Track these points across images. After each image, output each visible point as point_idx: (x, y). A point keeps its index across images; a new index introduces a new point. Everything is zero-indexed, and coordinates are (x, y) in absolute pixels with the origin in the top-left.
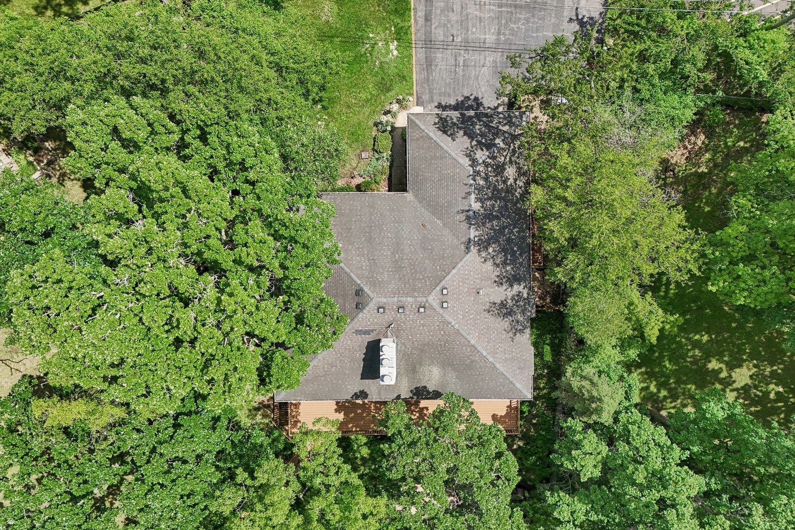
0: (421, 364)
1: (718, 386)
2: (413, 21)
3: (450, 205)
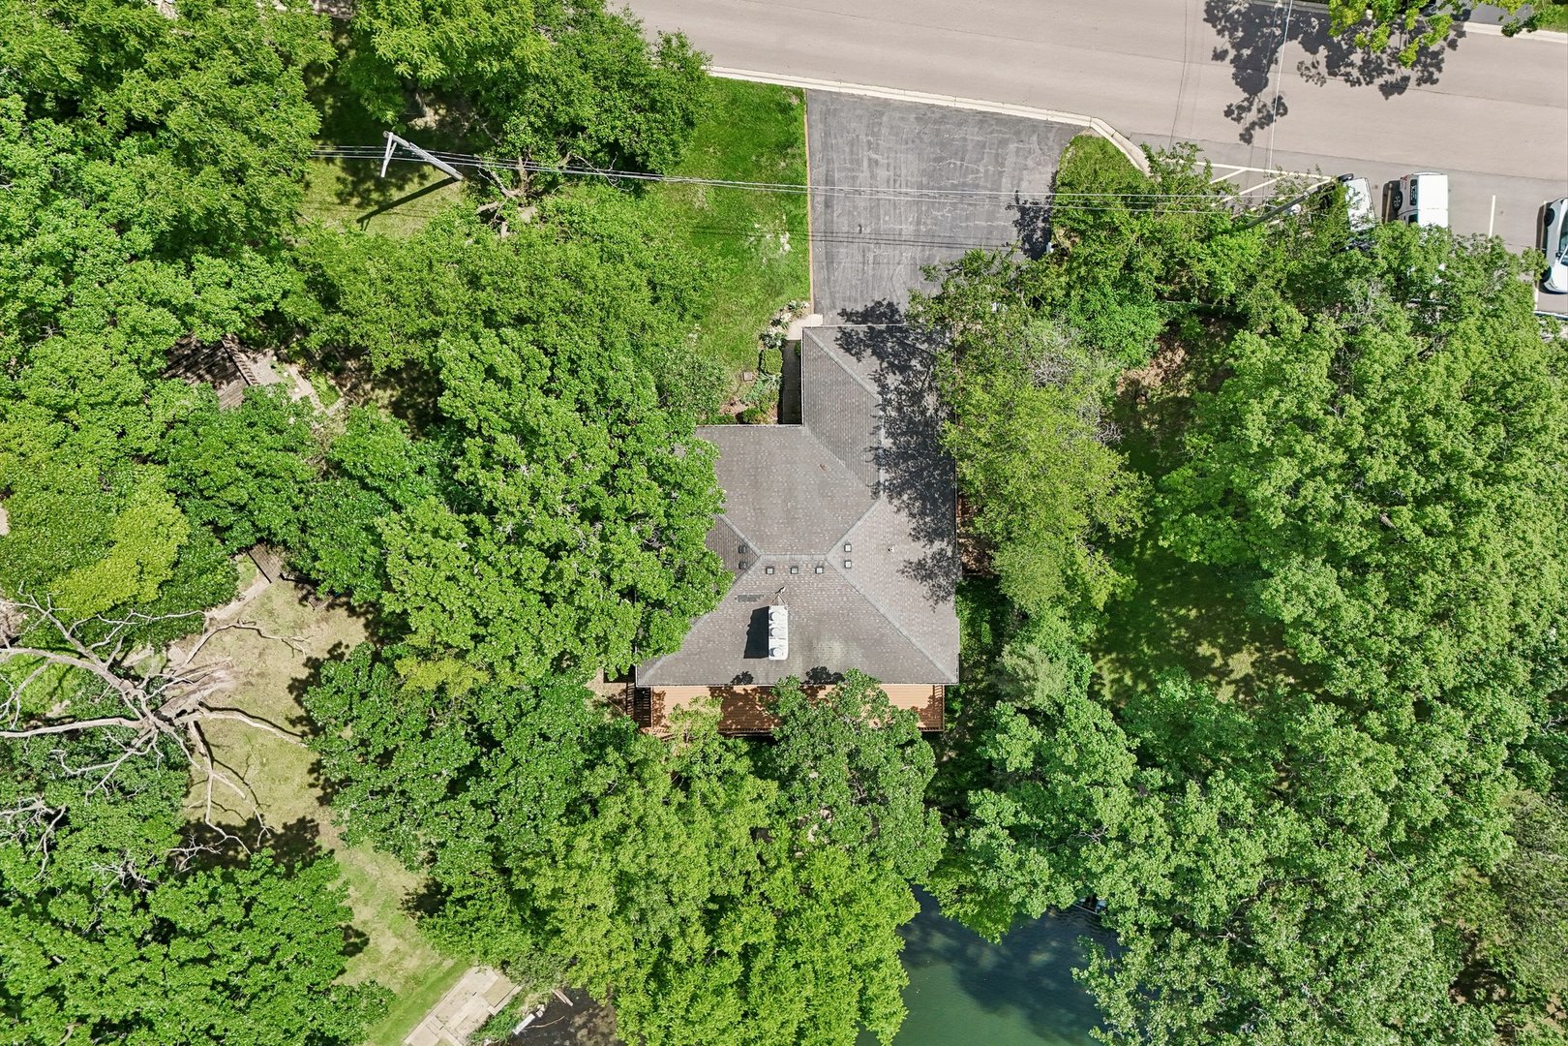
0: (818, 639)
1: (1212, 678)
2: (809, 207)
3: (855, 442)
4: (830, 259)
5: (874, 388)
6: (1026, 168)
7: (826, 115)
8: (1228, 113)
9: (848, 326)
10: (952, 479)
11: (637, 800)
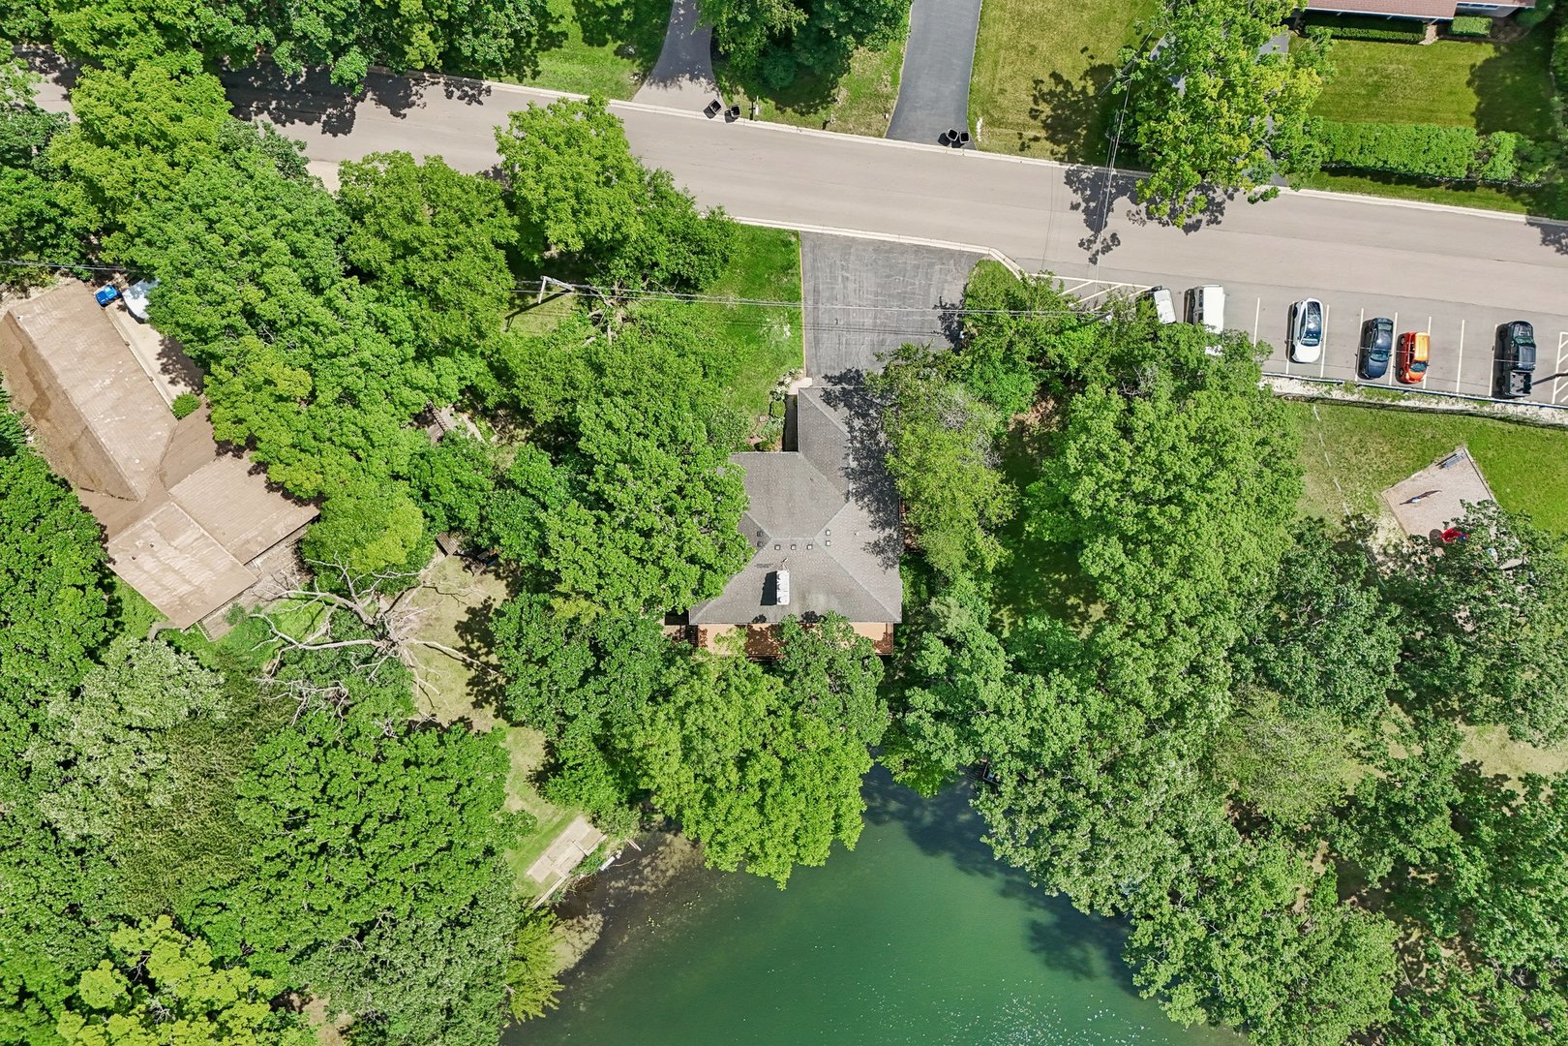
0: (809, 592)
2: (803, 307)
3: (833, 463)
4: (817, 341)
5: (845, 429)
6: (946, 281)
7: (814, 248)
8: (1081, 244)
9: (829, 386)
10: (893, 489)
11: (696, 687)
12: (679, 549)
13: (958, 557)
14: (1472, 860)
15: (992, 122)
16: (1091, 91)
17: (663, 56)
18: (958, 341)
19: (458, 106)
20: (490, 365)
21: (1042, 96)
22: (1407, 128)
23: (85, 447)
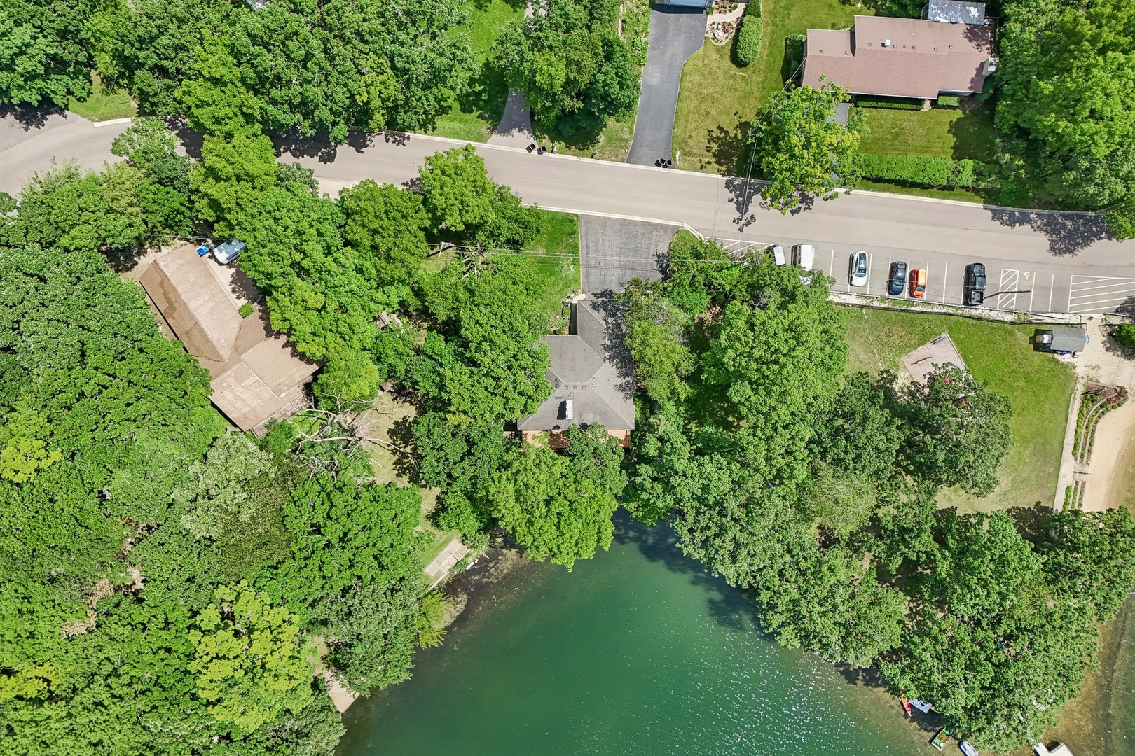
0: (584, 412)
2: (580, 256)
3: (597, 342)
4: (588, 274)
5: (604, 323)
6: (659, 241)
7: (586, 223)
8: (734, 221)
9: (595, 299)
10: (630, 356)
11: (524, 461)
12: (515, 388)
13: (665, 393)
14: (944, 557)
15: (685, 154)
16: (740, 136)
17: (504, 118)
18: (666, 274)
19: (392, 146)
20: (412, 289)
21: (713, 139)
22: (912, 158)
23: (195, 333)
